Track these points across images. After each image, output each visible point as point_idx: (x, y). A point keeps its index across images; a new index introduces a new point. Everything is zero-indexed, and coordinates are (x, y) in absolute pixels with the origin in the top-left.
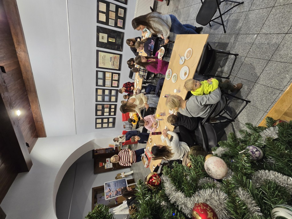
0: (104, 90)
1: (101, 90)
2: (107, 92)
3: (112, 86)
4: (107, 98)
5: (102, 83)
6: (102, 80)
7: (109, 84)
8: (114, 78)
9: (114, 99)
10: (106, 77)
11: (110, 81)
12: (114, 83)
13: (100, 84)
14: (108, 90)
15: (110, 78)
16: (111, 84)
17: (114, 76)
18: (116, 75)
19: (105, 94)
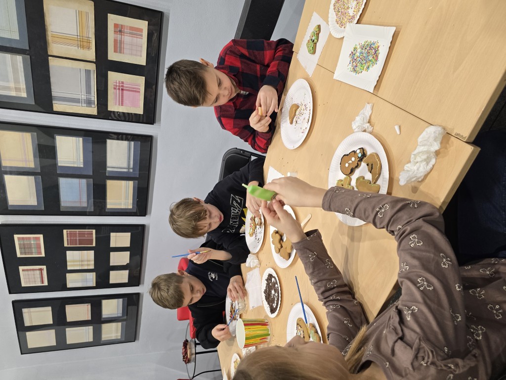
0: (45, 139)
1: (27, 137)
3: (104, 113)
4: (73, 192)
5: (23, 85)
7: (84, 97)
8: (115, 51)
9: (127, 198)
10: (50, 38)
11: (88, 72)
12: (122, 90)
13: (8, 88)
14: (81, 139)
15: (85, 44)
16: (94, 97)
17: (119, 37)
18: (132, 28)
19: (59, 165)
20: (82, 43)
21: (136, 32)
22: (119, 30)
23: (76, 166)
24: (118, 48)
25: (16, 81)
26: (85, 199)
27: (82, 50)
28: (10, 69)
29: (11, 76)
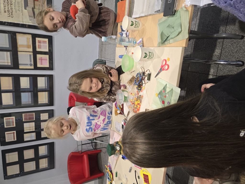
0: (16, 79)
1: (10, 79)
2: (25, 83)
3: (36, 68)
4: (26, 98)
5: (9, 61)
6: (9, 53)
7: (29, 63)
8: (39, 48)
9: (46, 99)
10: (18, 46)
11: (30, 55)
12: (42, 60)
13: (5, 62)
14: (29, 78)
15: (29, 47)
16: (32, 63)
17: (39, 44)
18: (43, 41)
19: (21, 88)
20: (28, 47)
21: (45, 42)
22: (40, 42)
23: (27, 88)
24: (40, 47)
25: (8, 60)
26: (30, 100)
27: (28, 49)
28: (6, 56)
29: (6, 58)
